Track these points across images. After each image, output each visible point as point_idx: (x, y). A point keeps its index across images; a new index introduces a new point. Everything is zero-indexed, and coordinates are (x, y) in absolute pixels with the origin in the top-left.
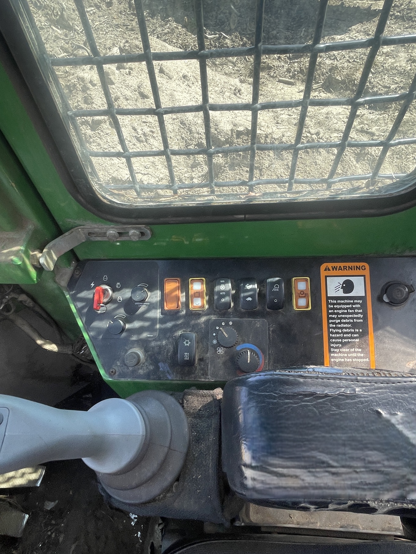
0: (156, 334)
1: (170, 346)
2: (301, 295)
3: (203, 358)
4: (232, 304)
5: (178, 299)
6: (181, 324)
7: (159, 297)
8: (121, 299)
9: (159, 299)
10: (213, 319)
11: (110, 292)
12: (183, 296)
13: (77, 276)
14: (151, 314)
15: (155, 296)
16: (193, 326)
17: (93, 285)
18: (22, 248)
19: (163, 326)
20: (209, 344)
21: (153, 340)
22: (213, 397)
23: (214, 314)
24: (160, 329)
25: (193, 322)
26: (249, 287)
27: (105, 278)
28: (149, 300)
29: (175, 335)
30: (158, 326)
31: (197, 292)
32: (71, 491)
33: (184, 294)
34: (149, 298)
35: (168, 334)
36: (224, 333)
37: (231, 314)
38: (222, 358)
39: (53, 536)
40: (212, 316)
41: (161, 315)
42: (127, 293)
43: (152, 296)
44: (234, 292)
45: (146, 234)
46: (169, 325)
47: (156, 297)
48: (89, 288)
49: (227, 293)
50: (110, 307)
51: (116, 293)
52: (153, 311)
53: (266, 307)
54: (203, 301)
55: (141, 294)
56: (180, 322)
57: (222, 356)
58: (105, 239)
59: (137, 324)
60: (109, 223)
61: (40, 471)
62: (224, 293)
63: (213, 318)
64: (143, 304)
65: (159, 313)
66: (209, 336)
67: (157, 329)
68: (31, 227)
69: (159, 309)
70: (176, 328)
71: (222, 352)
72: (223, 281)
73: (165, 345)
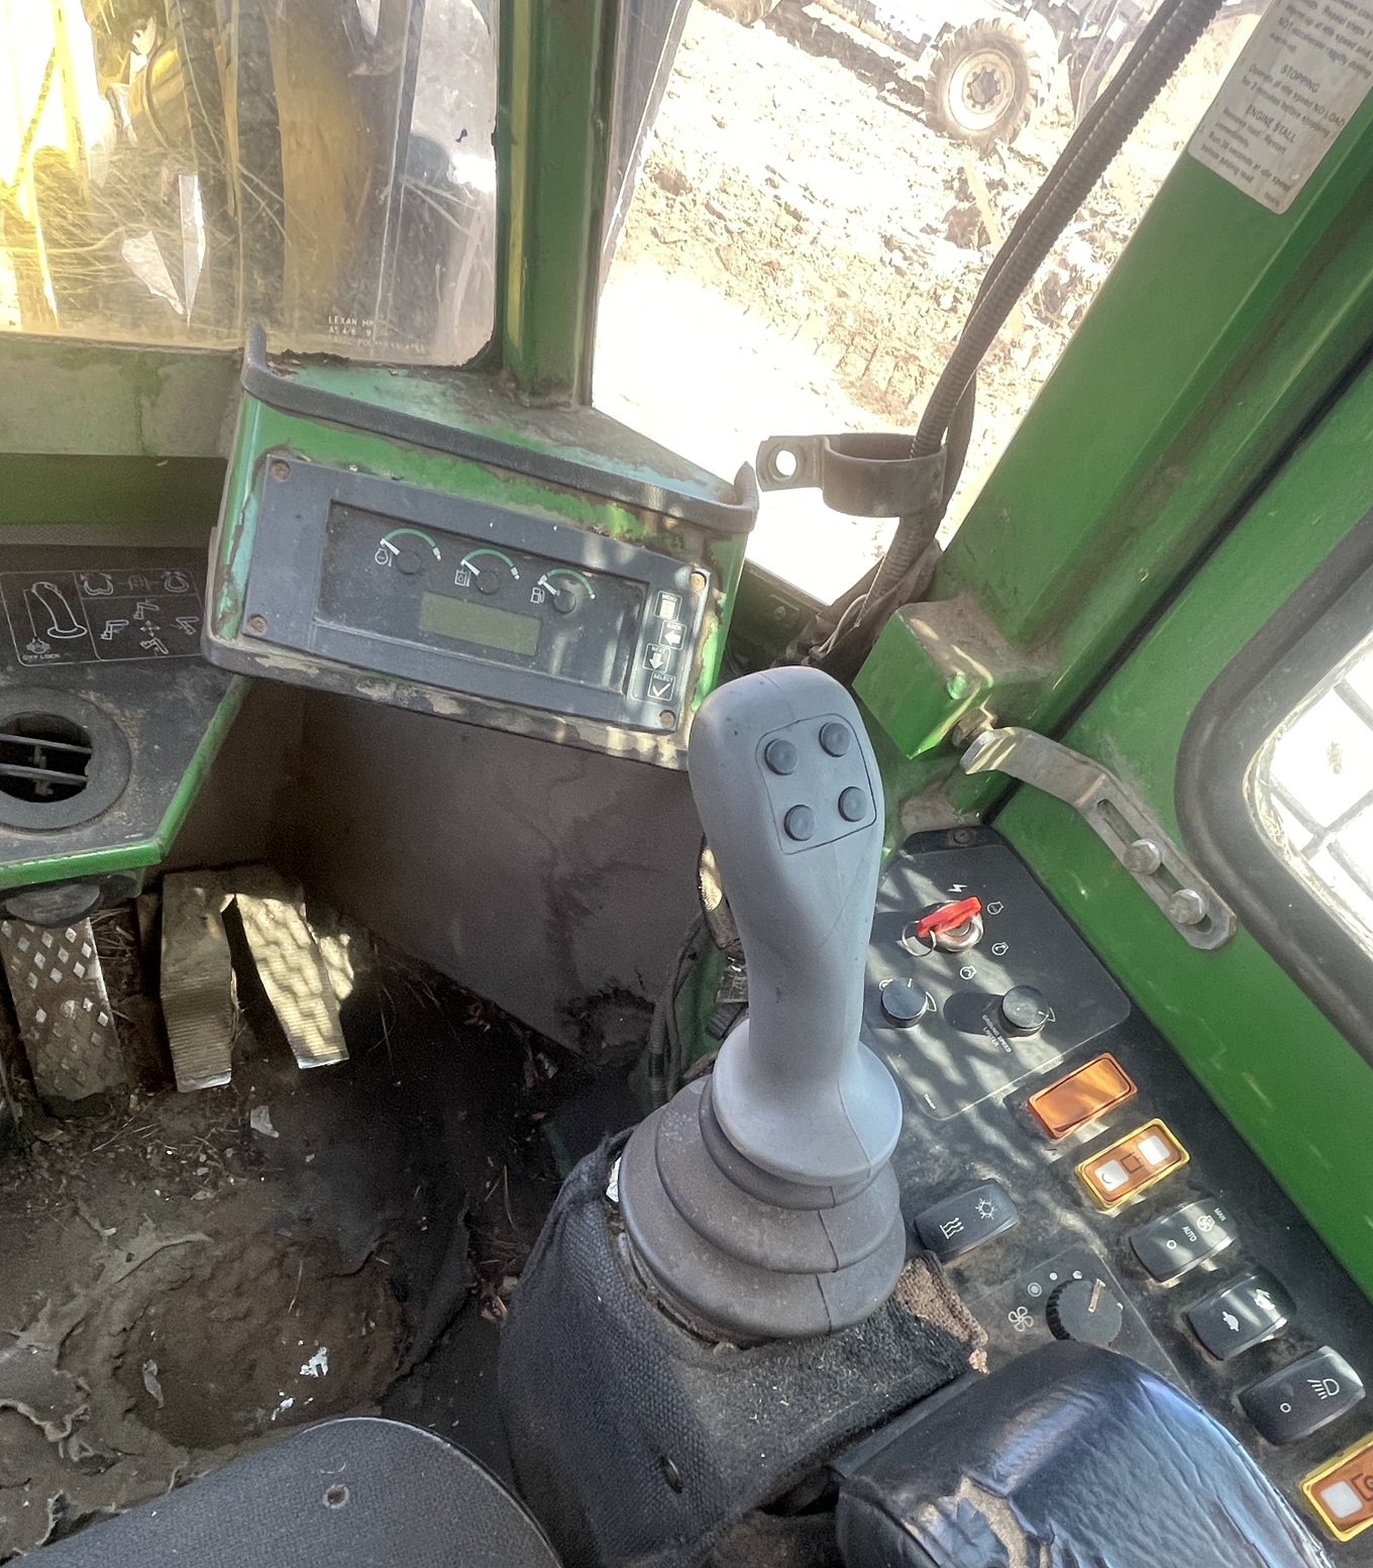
0: (945, 1115)
1: (939, 1171)
2: (1360, 1482)
3: (968, 1280)
4: (1172, 1283)
5: (1081, 1119)
6: (1016, 1165)
7: (1045, 1068)
8: (970, 977)
9: (1041, 1068)
10: (1093, 1247)
11: (974, 938)
12: (1094, 1129)
13: (951, 843)
14: (985, 1072)
15: (1038, 1054)
16: (1035, 1202)
17: (957, 888)
18: (991, 681)
19: (977, 1122)
20: (1019, 1276)
21: (923, 1116)
22: (971, 1337)
23: (1107, 1245)
24: (964, 1119)
25: (1044, 1196)
26: (1262, 1299)
27: (997, 908)
28: (1019, 1047)
29: (978, 1167)
30: (968, 1108)
31: (1137, 1160)
32: (313, 1156)
33: (1102, 1129)
34: (1022, 1043)
35: (964, 1148)
36: (1095, 1297)
37: (1142, 1295)
38: (1006, 1337)
39: (201, 1171)
40: (1098, 1242)
41: (1001, 1102)
42: (995, 981)
43: (1033, 1047)
44: (1210, 1267)
45: (1209, 932)
46: (992, 1136)
47: (1040, 1059)
48: (943, 886)
49: (1199, 1248)
50: (935, 961)
51: (978, 955)
52: (999, 1072)
53: (1239, 1392)
54: (1123, 1190)
55: (1031, 1014)
56: (1021, 1160)
57: (1011, 1335)
58: (1117, 848)
59: (935, 1050)
60: (1176, 830)
61: (334, 1050)
62: (1193, 1238)
63: (1097, 1247)
64: (996, 1037)
65: (1004, 1091)
66: (1037, 1263)
67: (958, 1110)
68: (1039, 669)
69: (1014, 1085)
70: (998, 1158)
71: (1020, 1327)
72: (1223, 1218)
73: (932, 1155)
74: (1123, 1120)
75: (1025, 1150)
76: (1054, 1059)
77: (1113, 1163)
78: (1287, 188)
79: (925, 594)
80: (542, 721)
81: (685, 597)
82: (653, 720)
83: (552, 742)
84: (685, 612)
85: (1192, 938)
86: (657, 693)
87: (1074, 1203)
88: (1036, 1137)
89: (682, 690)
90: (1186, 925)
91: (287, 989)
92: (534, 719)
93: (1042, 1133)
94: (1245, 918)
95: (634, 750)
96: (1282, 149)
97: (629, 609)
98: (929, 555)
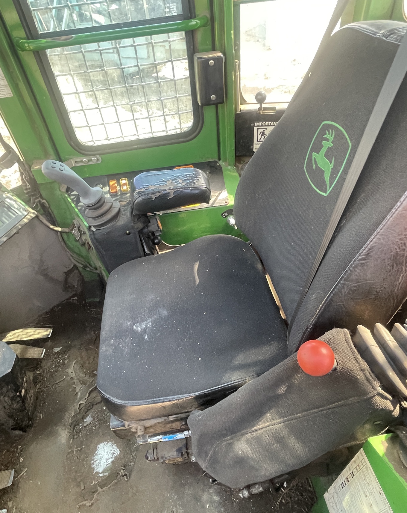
74: (119, 183)
75: (117, 196)
76: (108, 187)
77: (123, 186)
78: (10, 94)
79: (30, 167)
80: (16, 228)
81: (8, 197)
82: (26, 213)
83: (20, 229)
84: (11, 199)
85: (99, 162)
86: (21, 210)
87: (126, 194)
88: (116, 194)
89: (24, 207)
90: (97, 162)
91: (30, 336)
92: (15, 229)
93: (115, 194)
94: (99, 154)
95: (29, 219)
96: (5, 91)
97: (5, 207)
98: (24, 162)
